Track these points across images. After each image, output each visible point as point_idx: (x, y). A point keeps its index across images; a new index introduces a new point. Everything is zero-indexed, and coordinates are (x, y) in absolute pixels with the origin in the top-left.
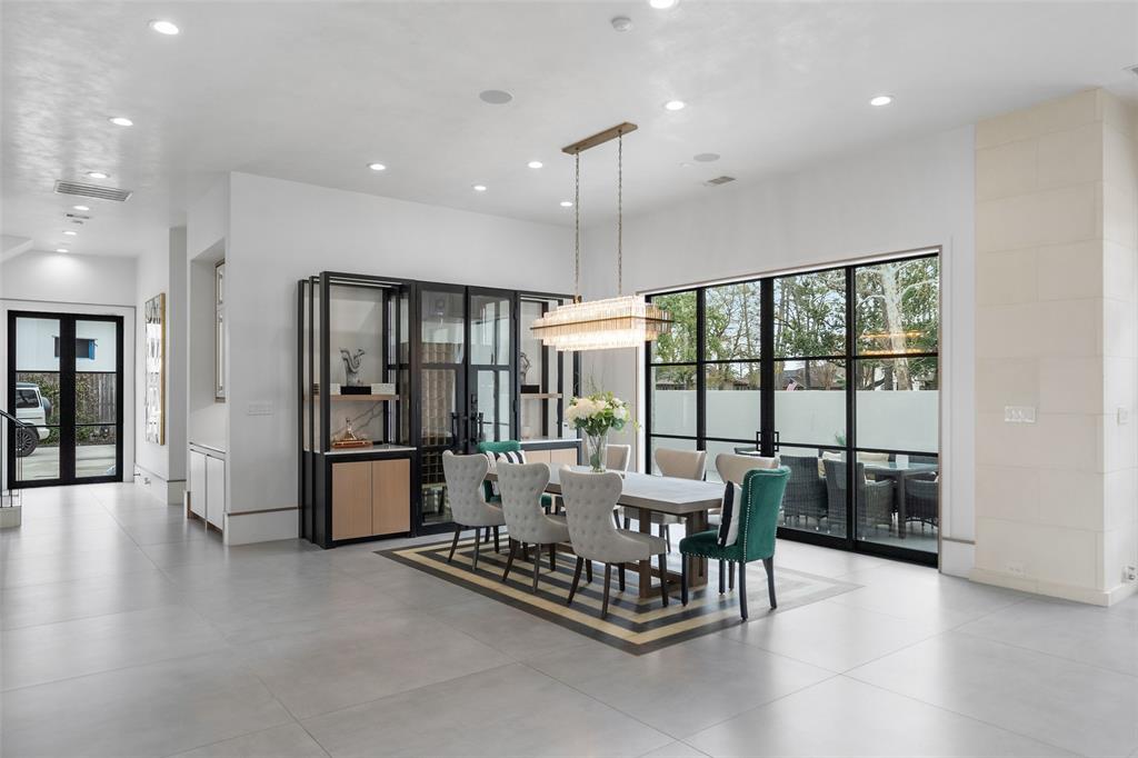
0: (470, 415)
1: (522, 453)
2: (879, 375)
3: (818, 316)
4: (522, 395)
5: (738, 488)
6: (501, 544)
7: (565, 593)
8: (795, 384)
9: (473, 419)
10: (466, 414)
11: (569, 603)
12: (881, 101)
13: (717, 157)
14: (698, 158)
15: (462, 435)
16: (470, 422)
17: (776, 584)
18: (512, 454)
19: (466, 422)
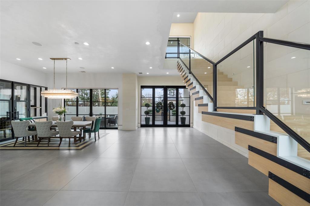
0: (14, 112)
1: (34, 120)
2: (97, 104)
3: (87, 94)
4: (31, 107)
5: (94, 122)
6: (30, 140)
7: (47, 145)
8: (82, 105)
9: (15, 113)
10: (13, 112)
11: (48, 146)
12: (113, 68)
13: (84, 68)
14: (80, 67)
15: (11, 117)
16: (14, 114)
17: (99, 134)
18: (31, 120)
19: (13, 114)
